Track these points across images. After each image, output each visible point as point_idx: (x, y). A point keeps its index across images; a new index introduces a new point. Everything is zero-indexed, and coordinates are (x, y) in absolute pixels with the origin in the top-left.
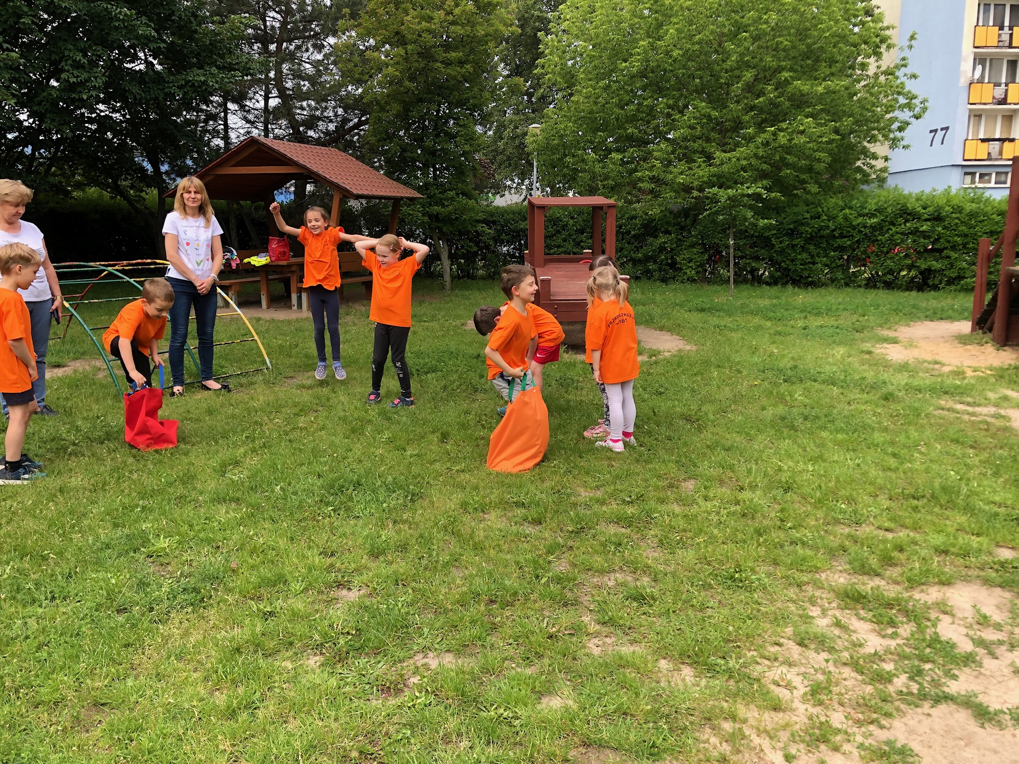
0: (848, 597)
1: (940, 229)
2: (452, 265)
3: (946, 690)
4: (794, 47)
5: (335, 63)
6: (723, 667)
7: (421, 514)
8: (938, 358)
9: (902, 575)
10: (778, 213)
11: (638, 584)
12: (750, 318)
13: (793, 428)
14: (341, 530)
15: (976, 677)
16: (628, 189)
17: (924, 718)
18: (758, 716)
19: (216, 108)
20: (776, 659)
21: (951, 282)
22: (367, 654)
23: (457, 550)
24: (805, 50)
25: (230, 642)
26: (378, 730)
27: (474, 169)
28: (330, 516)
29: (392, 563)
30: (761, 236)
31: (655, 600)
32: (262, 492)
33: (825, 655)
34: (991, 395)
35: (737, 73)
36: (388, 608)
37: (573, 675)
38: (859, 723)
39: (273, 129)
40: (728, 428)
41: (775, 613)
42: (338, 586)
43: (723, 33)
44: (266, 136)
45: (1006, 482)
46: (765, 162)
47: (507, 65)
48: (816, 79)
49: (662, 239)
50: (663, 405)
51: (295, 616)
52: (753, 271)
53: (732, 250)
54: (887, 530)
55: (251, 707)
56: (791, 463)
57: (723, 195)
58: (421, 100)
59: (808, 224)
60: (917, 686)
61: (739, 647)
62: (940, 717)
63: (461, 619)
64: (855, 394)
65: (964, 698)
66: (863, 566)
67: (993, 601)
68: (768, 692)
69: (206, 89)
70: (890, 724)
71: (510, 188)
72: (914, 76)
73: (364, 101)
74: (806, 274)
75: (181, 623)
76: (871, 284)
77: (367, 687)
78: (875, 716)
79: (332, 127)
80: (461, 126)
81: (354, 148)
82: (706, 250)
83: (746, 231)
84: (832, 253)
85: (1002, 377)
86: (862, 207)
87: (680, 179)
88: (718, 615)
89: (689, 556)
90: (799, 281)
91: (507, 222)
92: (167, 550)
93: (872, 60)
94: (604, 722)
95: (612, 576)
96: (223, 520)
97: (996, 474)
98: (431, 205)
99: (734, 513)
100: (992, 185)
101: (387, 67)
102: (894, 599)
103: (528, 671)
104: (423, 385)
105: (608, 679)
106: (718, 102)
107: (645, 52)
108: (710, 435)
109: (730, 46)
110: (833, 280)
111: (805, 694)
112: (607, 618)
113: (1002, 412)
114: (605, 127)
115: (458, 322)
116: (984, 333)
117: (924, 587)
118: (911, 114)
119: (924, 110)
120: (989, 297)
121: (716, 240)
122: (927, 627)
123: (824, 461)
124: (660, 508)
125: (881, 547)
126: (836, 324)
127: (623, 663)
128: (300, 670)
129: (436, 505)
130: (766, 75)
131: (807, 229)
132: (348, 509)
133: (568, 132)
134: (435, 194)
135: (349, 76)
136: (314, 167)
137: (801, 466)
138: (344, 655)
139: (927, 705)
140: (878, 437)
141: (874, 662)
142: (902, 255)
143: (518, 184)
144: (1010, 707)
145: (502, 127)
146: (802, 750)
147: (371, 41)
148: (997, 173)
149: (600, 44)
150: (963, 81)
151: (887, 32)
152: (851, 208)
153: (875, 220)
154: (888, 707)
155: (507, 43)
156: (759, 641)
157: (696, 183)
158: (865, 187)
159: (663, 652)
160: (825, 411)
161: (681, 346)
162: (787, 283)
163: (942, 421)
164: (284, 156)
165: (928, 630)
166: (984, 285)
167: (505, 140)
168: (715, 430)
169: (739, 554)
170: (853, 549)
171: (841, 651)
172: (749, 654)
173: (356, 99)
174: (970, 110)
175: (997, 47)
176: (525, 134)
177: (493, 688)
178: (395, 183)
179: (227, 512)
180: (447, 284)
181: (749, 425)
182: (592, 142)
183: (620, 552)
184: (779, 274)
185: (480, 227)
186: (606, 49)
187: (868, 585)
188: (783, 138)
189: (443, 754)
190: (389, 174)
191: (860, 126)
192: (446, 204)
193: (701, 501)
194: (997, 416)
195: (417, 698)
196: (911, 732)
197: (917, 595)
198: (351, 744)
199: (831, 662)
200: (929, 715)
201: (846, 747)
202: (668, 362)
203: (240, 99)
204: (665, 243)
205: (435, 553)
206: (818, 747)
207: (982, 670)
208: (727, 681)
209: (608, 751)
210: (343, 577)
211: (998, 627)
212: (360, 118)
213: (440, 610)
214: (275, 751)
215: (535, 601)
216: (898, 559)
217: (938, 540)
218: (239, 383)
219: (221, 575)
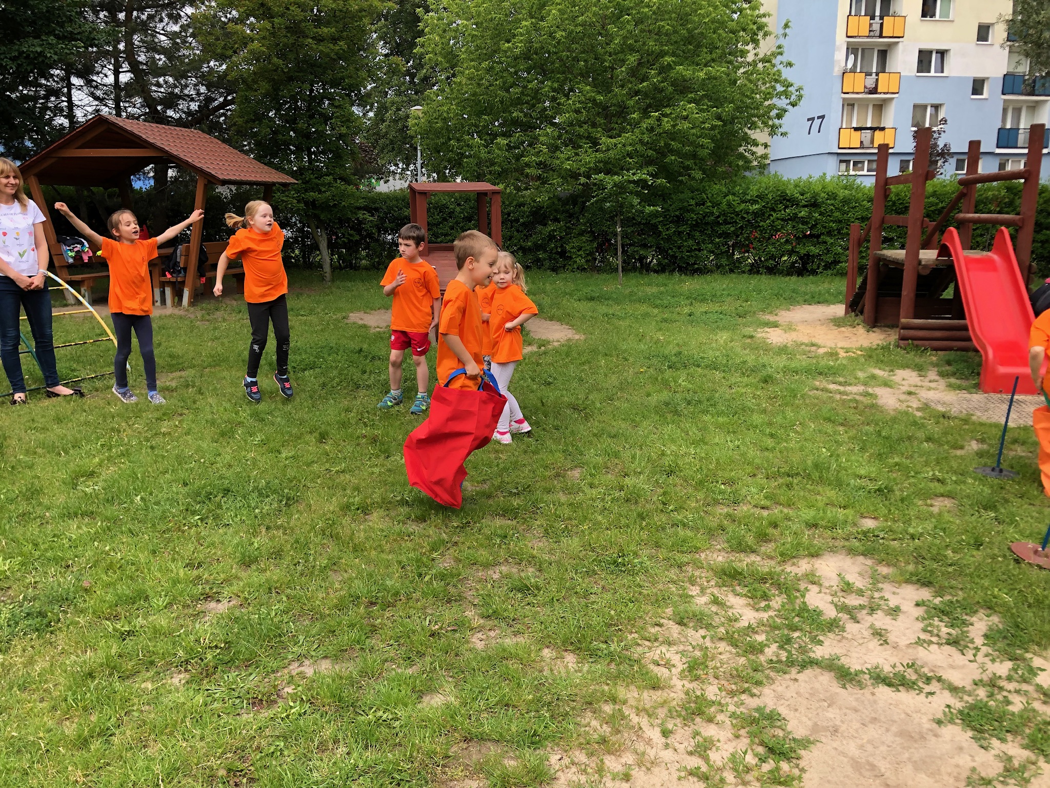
0: (725, 574)
1: (817, 215)
2: (332, 255)
3: (812, 655)
4: (675, 32)
5: (193, 35)
6: (605, 652)
7: (298, 518)
8: (815, 340)
9: (775, 550)
10: (664, 199)
11: (523, 575)
12: (637, 305)
13: (676, 413)
14: (208, 540)
15: (839, 641)
16: (516, 174)
17: (791, 683)
18: (637, 696)
19: (57, 83)
20: (656, 640)
21: (827, 267)
22: (237, 667)
23: (336, 553)
24: (686, 35)
25: (81, 667)
26: (248, 745)
27: (353, 153)
28: (197, 526)
29: (265, 570)
30: (647, 224)
31: (539, 589)
32: (119, 504)
33: (702, 632)
34: (861, 375)
35: (621, 56)
36: (259, 617)
37: (455, 671)
38: (732, 693)
39: (125, 107)
40: (614, 416)
41: (656, 594)
42: (206, 599)
43: (606, 16)
44: (118, 114)
45: (870, 457)
46: (650, 149)
47: (386, 43)
48: (697, 65)
49: (551, 227)
50: (551, 395)
51: (157, 632)
52: (642, 259)
53: (619, 238)
54: (763, 508)
55: (105, 734)
56: (674, 448)
57: (610, 181)
58: (291, 79)
59: (693, 211)
60: (786, 654)
61: (621, 630)
62: (806, 682)
63: (339, 624)
64: (736, 378)
65: (827, 662)
66: (740, 544)
67: (857, 569)
68: (647, 673)
69: (43, 61)
70: (761, 692)
71: (394, 173)
72: (790, 65)
73: (229, 78)
74: (692, 261)
75: (24, 651)
76: (754, 270)
77: (238, 701)
78: (746, 685)
79: (194, 106)
80: (336, 107)
81: (221, 130)
82: (595, 238)
83: (634, 218)
84: (717, 240)
85: (870, 357)
86: (745, 194)
87: (567, 165)
88: (601, 600)
89: (573, 544)
90: (686, 269)
91: (390, 209)
92: (8, 573)
93: (750, 47)
94: (486, 715)
95: (497, 569)
96: (74, 537)
97: (863, 449)
98: (306, 191)
99: (618, 500)
100: (865, 172)
101: (252, 42)
102: (767, 574)
103: (410, 671)
104: (300, 382)
105: (491, 673)
106: (604, 86)
107: (528, 32)
108: (596, 423)
109: (612, 29)
110: (718, 267)
111: (683, 671)
112: (491, 611)
113: (870, 390)
114: (488, 109)
115: (339, 316)
116: (857, 315)
117: (795, 560)
118: (788, 101)
119: (800, 97)
120: (859, 281)
121: (604, 228)
122: (796, 597)
123: (706, 444)
124: (546, 497)
125: (757, 524)
126: (719, 309)
127: (505, 656)
128: (162, 691)
129: (313, 508)
130: (651, 59)
131: (693, 215)
132: (217, 518)
133: (451, 115)
134: (310, 179)
135: (209, 51)
136: (174, 151)
137: (684, 449)
138: (211, 670)
139: (794, 671)
140: (757, 419)
141: (748, 635)
142: (782, 241)
143: (403, 169)
144: (869, 667)
145: (382, 109)
146: (679, 725)
147: (234, 12)
148: (869, 161)
149: (482, 23)
150: (837, 71)
151: (764, 20)
152: (734, 194)
153: (757, 206)
154: (759, 676)
155: (386, 20)
156: (640, 623)
157: (583, 169)
158: (747, 174)
159: (545, 641)
160: (708, 394)
161: (570, 336)
162: (674, 270)
163: (816, 401)
164: (139, 138)
165: (798, 601)
166: (856, 269)
167: (387, 123)
168: (601, 418)
169: (622, 539)
170: (731, 528)
171: (718, 627)
172: (630, 637)
173: (219, 77)
174: (844, 99)
175: (868, 37)
176: (408, 117)
177: (372, 691)
178: (266, 167)
179: (79, 527)
180: (327, 275)
181: (634, 412)
182: (476, 126)
183: (505, 544)
184: (666, 261)
185: (361, 215)
186: (487, 28)
187: (744, 561)
188: (667, 124)
189: (318, 763)
190: (259, 158)
191: (741, 113)
192: (323, 189)
193: (587, 489)
194: (866, 394)
195: (291, 707)
196: (779, 697)
197: (789, 569)
198: (219, 762)
199: (708, 638)
200: (796, 680)
201: (720, 717)
202: (557, 352)
203: (86, 73)
204: (554, 230)
205: (311, 558)
206: (693, 720)
207: (845, 634)
208: (608, 665)
209: (489, 744)
210: (211, 589)
211: (860, 593)
212: (226, 97)
213: (317, 616)
214: (133, 777)
215: (418, 600)
216: (773, 535)
217: (808, 514)
218: (94, 387)
219: (71, 595)
